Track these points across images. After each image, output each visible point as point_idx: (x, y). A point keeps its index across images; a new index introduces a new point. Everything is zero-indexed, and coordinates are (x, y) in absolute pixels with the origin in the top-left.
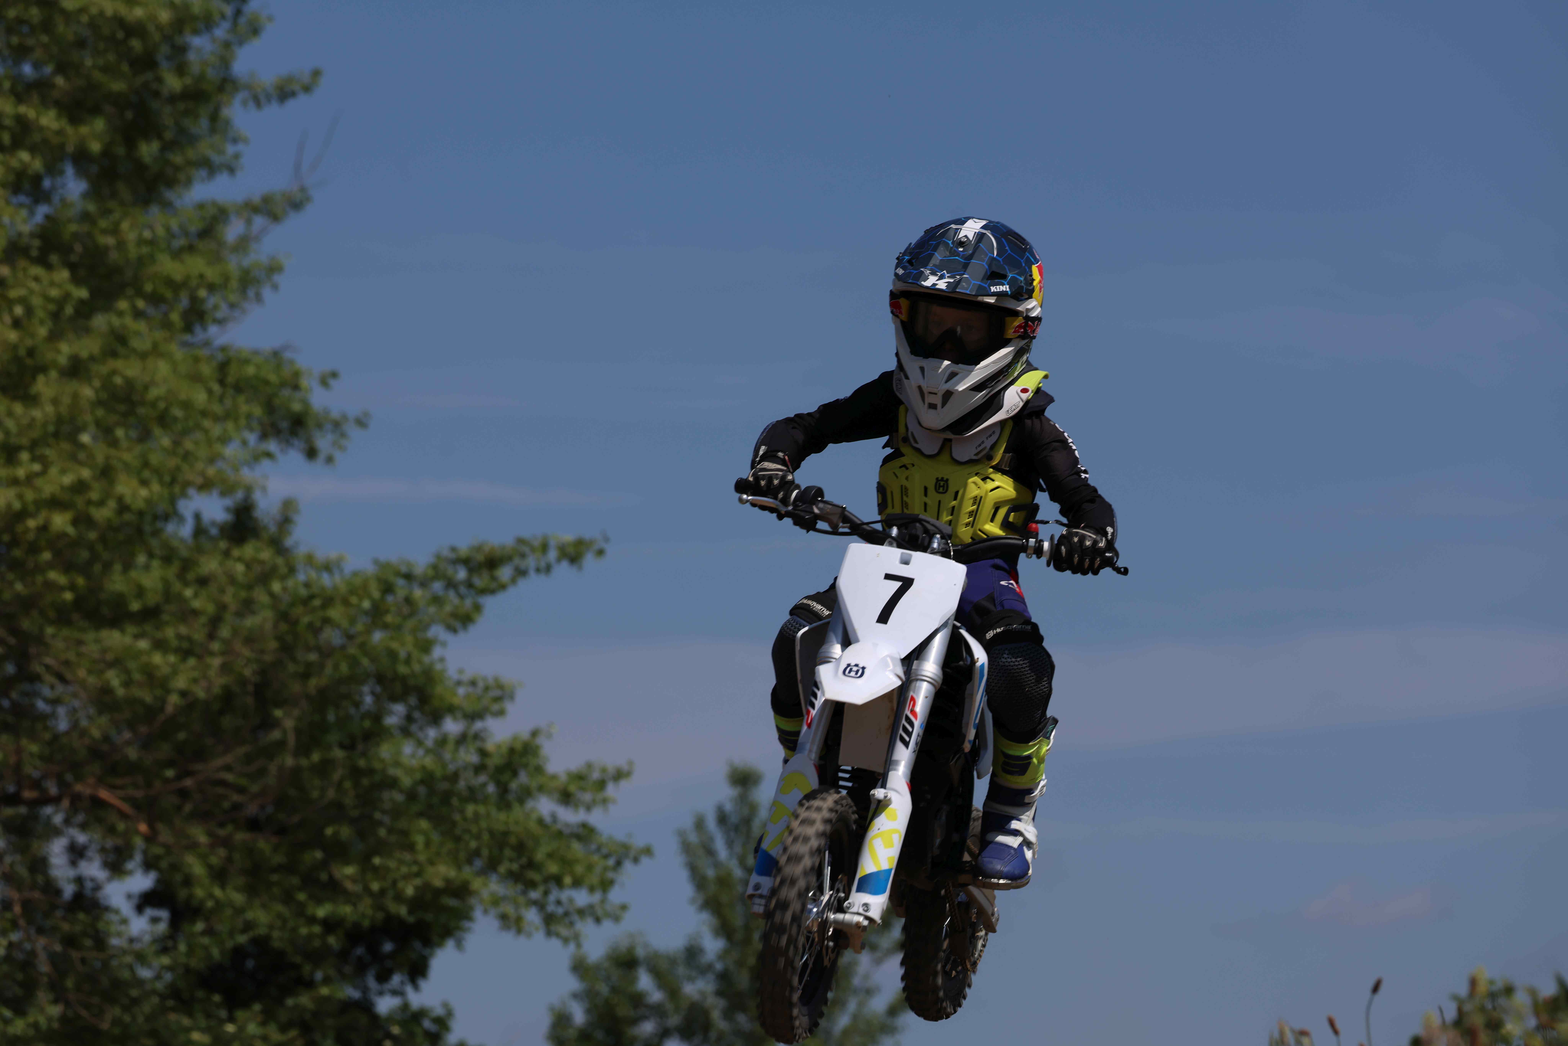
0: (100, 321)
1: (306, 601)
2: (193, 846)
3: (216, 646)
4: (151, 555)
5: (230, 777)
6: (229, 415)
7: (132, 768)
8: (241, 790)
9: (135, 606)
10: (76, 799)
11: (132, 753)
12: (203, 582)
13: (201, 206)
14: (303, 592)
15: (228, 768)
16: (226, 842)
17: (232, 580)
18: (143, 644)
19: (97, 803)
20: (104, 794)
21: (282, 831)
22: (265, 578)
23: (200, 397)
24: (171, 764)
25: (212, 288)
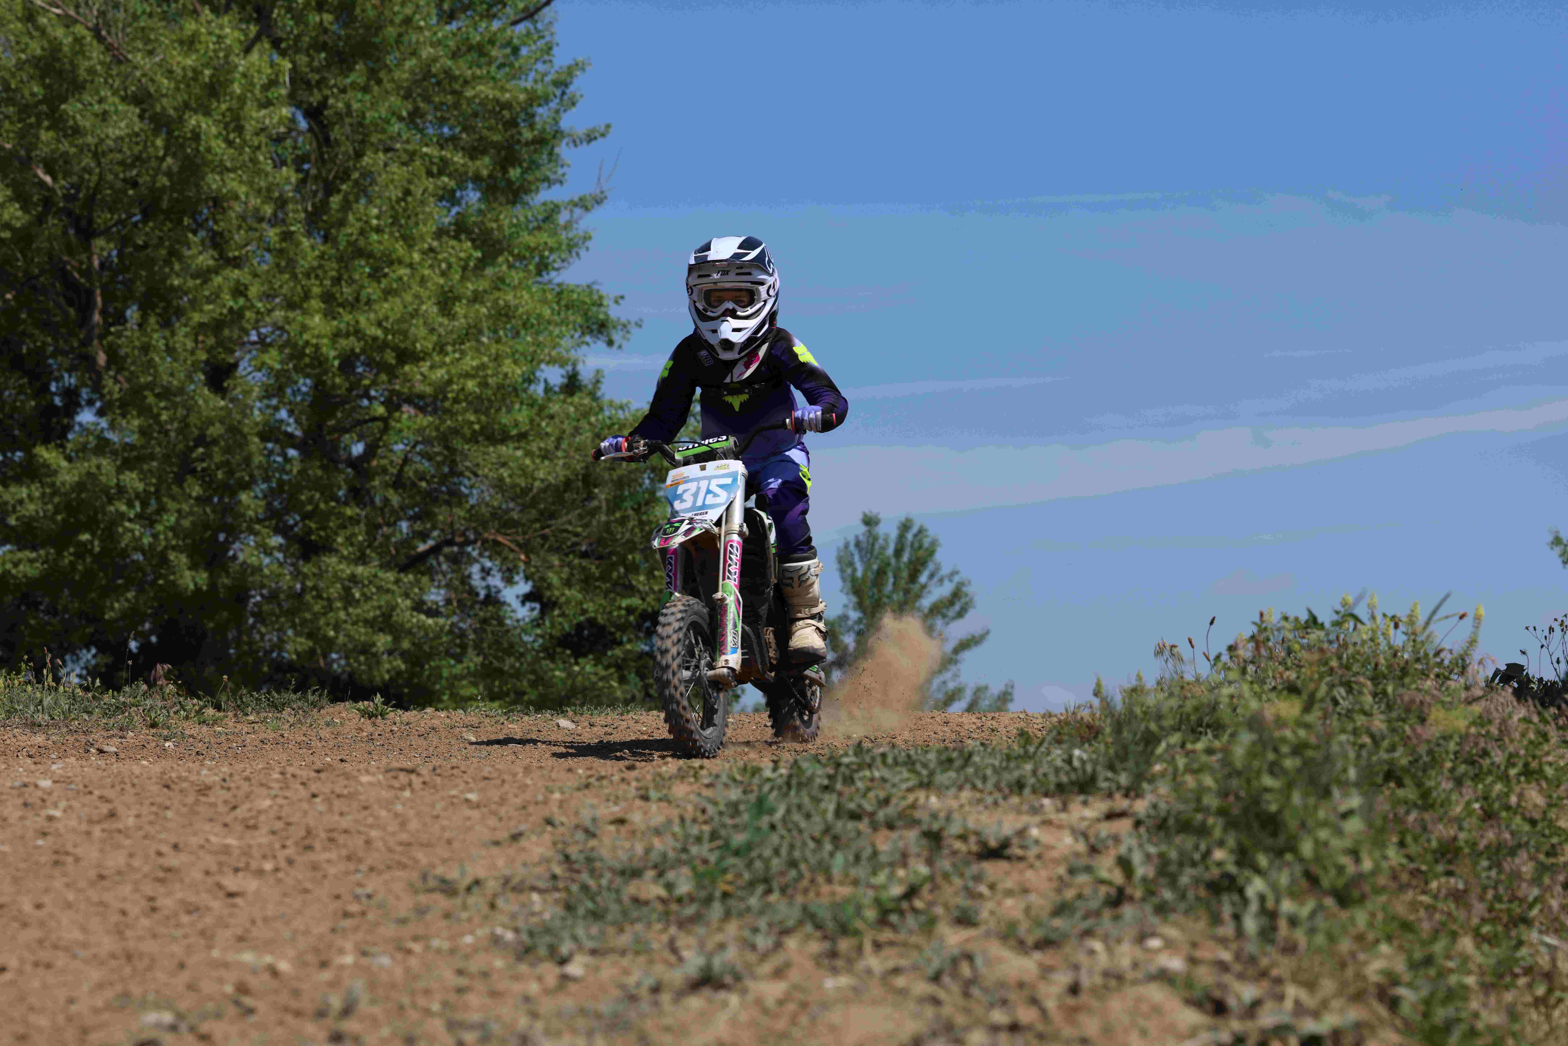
0: (489, 271)
1: (610, 427)
2: (551, 567)
3: (560, 454)
4: (522, 403)
5: (570, 528)
6: (564, 322)
7: (515, 524)
8: (577, 535)
9: (514, 432)
10: (485, 541)
11: (515, 515)
12: (552, 417)
13: (544, 204)
14: (608, 422)
15: (570, 523)
16: (569, 565)
17: (568, 416)
18: (519, 453)
19: (497, 543)
20: (500, 538)
21: (600, 558)
22: (586, 415)
23: (547, 312)
24: (537, 520)
25: (551, 250)
